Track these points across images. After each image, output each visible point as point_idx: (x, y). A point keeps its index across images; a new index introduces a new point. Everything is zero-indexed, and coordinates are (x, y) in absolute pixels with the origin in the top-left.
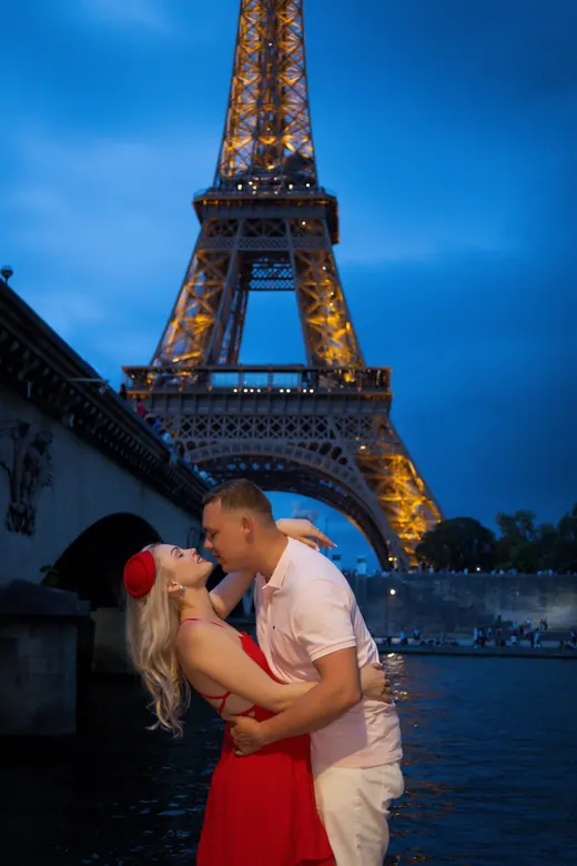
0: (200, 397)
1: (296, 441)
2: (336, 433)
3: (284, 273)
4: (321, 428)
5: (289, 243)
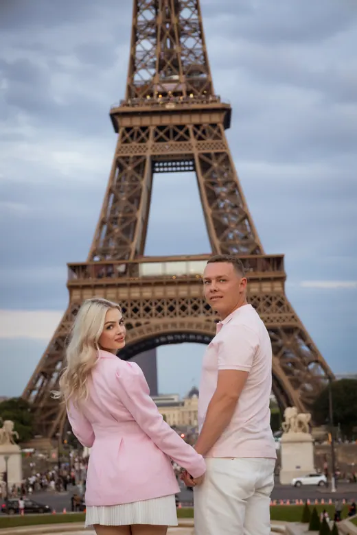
1: (212, 318)
5: (194, 146)
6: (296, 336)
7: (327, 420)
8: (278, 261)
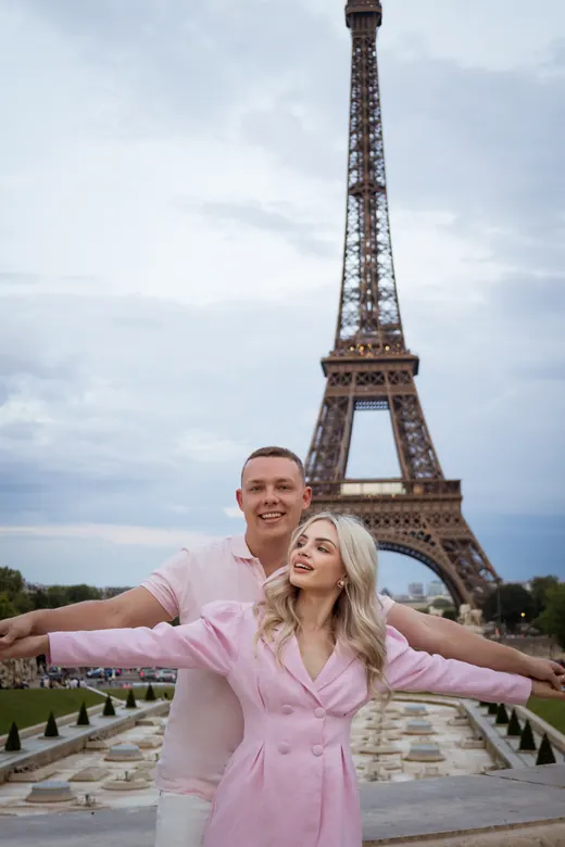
1: (402, 530)
2: (427, 525)
4: (417, 521)
5: (388, 389)
6: (470, 547)
7: (496, 615)
8: (455, 485)
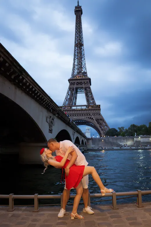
0: (70, 111)
1: (86, 117)
2: (92, 115)
3: (83, 91)
4: (90, 115)
5: (83, 86)
6: (102, 120)
8: (99, 106)
